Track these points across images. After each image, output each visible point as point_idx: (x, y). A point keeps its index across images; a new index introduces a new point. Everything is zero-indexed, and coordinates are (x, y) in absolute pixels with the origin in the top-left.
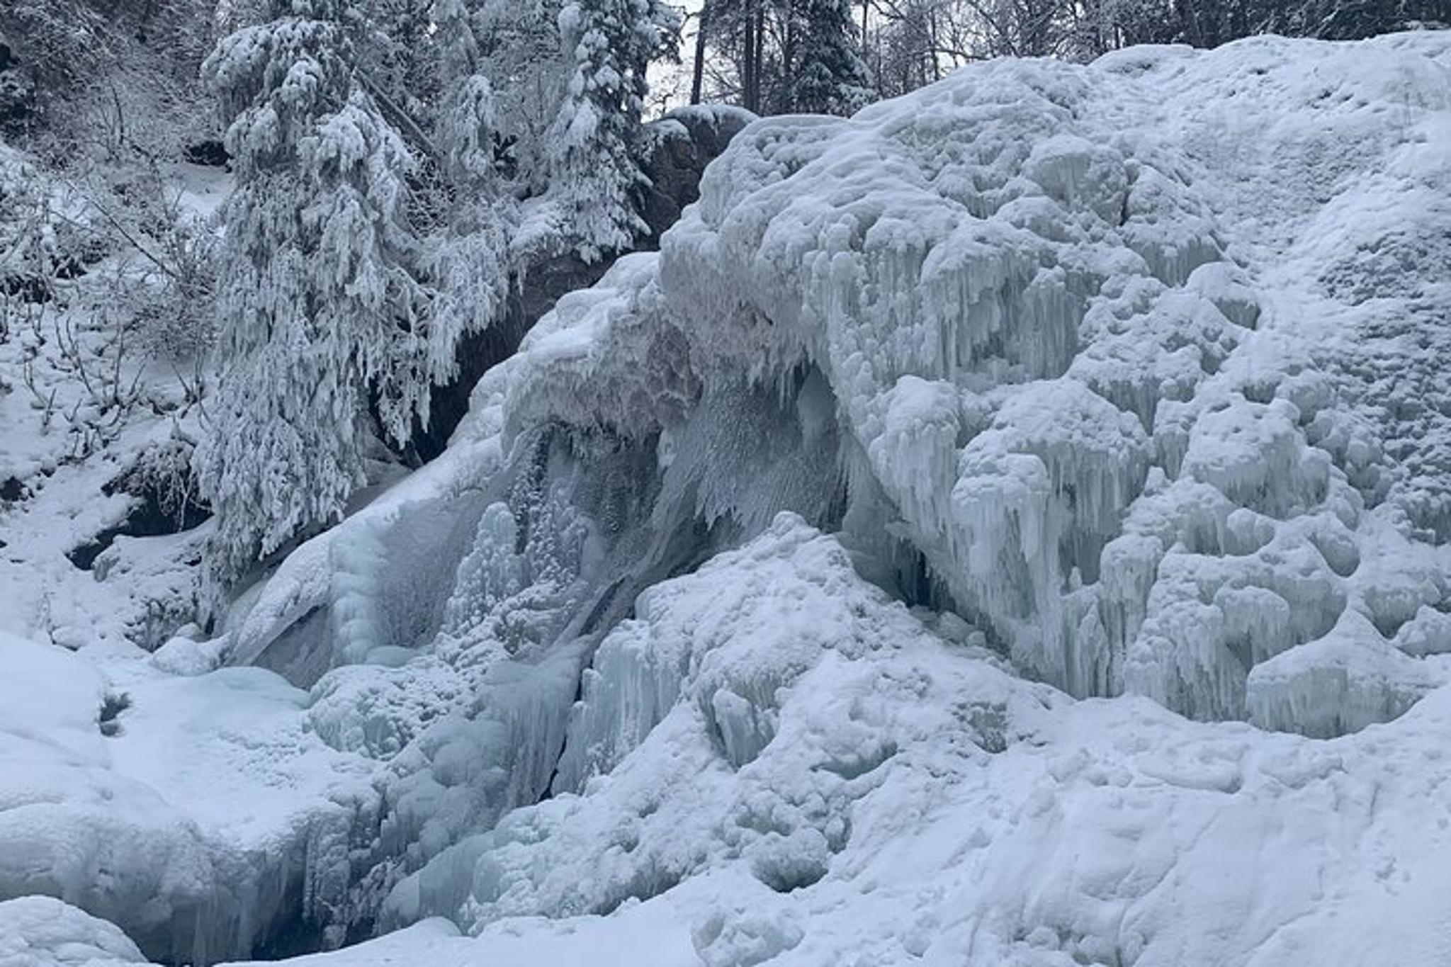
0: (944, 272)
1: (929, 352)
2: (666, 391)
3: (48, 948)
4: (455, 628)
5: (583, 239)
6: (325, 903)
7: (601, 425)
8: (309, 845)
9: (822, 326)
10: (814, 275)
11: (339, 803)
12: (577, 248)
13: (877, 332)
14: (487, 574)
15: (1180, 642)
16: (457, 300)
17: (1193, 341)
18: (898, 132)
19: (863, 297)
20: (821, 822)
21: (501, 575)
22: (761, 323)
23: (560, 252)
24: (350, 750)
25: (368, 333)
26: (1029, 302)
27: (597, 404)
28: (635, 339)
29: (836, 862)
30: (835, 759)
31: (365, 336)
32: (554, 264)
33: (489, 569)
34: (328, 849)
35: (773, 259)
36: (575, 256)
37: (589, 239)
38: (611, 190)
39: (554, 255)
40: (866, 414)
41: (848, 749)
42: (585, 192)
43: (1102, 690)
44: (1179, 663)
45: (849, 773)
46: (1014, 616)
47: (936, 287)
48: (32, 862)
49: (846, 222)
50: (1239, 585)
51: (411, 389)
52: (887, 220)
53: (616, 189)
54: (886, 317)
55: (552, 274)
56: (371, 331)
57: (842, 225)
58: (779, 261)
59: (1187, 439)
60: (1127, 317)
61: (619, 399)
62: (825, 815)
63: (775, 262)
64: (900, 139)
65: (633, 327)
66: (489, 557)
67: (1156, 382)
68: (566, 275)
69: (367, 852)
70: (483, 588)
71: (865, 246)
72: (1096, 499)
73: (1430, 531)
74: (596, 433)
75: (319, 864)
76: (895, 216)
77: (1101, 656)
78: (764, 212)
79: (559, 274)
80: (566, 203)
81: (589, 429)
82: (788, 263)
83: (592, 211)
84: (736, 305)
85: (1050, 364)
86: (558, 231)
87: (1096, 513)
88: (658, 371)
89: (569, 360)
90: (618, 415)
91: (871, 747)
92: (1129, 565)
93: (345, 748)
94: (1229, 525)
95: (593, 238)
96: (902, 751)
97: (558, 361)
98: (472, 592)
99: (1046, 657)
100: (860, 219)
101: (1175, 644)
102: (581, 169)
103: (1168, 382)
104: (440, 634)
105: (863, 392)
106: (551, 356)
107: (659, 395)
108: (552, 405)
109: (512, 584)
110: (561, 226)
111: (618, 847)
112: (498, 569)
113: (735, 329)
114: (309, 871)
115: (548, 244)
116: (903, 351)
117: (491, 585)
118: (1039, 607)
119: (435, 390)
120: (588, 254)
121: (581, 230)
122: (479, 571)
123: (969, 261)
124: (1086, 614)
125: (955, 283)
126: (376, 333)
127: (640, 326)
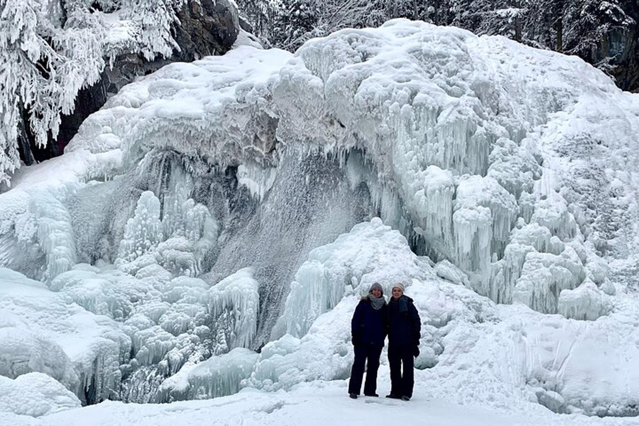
0: (448, 123)
1: (440, 156)
2: (252, 146)
3: (51, 398)
4: (127, 255)
5: (146, 46)
6: (110, 389)
7: (200, 157)
8: (99, 360)
9: (393, 135)
10: (390, 111)
11: (113, 340)
12: (143, 50)
13: (419, 143)
14: (144, 229)
15: (537, 284)
16: (80, 66)
17: (530, 170)
18: (414, 52)
19: (414, 127)
20: (431, 344)
21: (154, 230)
22: (336, 124)
23: (135, 51)
24: (102, 314)
25: (27, 76)
26: (474, 141)
27: (200, 145)
28: (238, 116)
29: (441, 358)
30: (432, 320)
31: (25, 78)
32: (130, 57)
33: (146, 226)
34: (112, 362)
35: (366, 99)
36: (141, 56)
37: (149, 46)
38: (164, 22)
39: (132, 52)
40: (413, 179)
41: (438, 316)
42: (149, 20)
43: (501, 301)
44: (535, 291)
45: (438, 326)
46: (469, 270)
47: (445, 128)
48: (17, 357)
49: (406, 91)
50: (557, 265)
51: (48, 114)
52: (422, 95)
53: (166, 22)
54: (423, 137)
55: (126, 63)
56: (29, 75)
57: (404, 92)
58: (369, 100)
59: (533, 209)
60: (507, 155)
61: (215, 146)
62: (432, 341)
63: (367, 101)
64: (415, 56)
65: (238, 110)
66: (145, 219)
67: (520, 184)
68: (134, 64)
69: (129, 366)
70: (142, 235)
71: (413, 104)
72: (502, 227)
73: (600, 252)
74: (198, 161)
75: (106, 370)
76: (426, 93)
77: (502, 288)
78: (359, 75)
79: (130, 63)
80: (137, 23)
81: (193, 157)
82: (375, 102)
83: (152, 31)
84: (325, 114)
85: (478, 169)
86: (134, 39)
87: (501, 232)
88: (249, 135)
89: (190, 119)
90: (213, 154)
91: (445, 316)
92: (517, 254)
93: (100, 313)
94: (551, 242)
95: (152, 47)
96: (454, 319)
97: (181, 118)
98: (137, 237)
99: (482, 286)
100: (412, 90)
101: (534, 284)
102: (147, 6)
103: (524, 184)
104: (118, 259)
105: (413, 169)
106: (177, 115)
107: (247, 147)
108: (169, 140)
109: (160, 236)
110: (136, 36)
111: (338, 354)
112: (152, 227)
113: (320, 125)
114: (99, 374)
115: (130, 44)
116: (430, 154)
117: (148, 235)
118: (481, 268)
119: (63, 116)
120: (149, 55)
121: (146, 41)
122: (140, 226)
123: (457, 120)
124: (498, 272)
125: (451, 128)
126: (32, 76)
127: (242, 110)
